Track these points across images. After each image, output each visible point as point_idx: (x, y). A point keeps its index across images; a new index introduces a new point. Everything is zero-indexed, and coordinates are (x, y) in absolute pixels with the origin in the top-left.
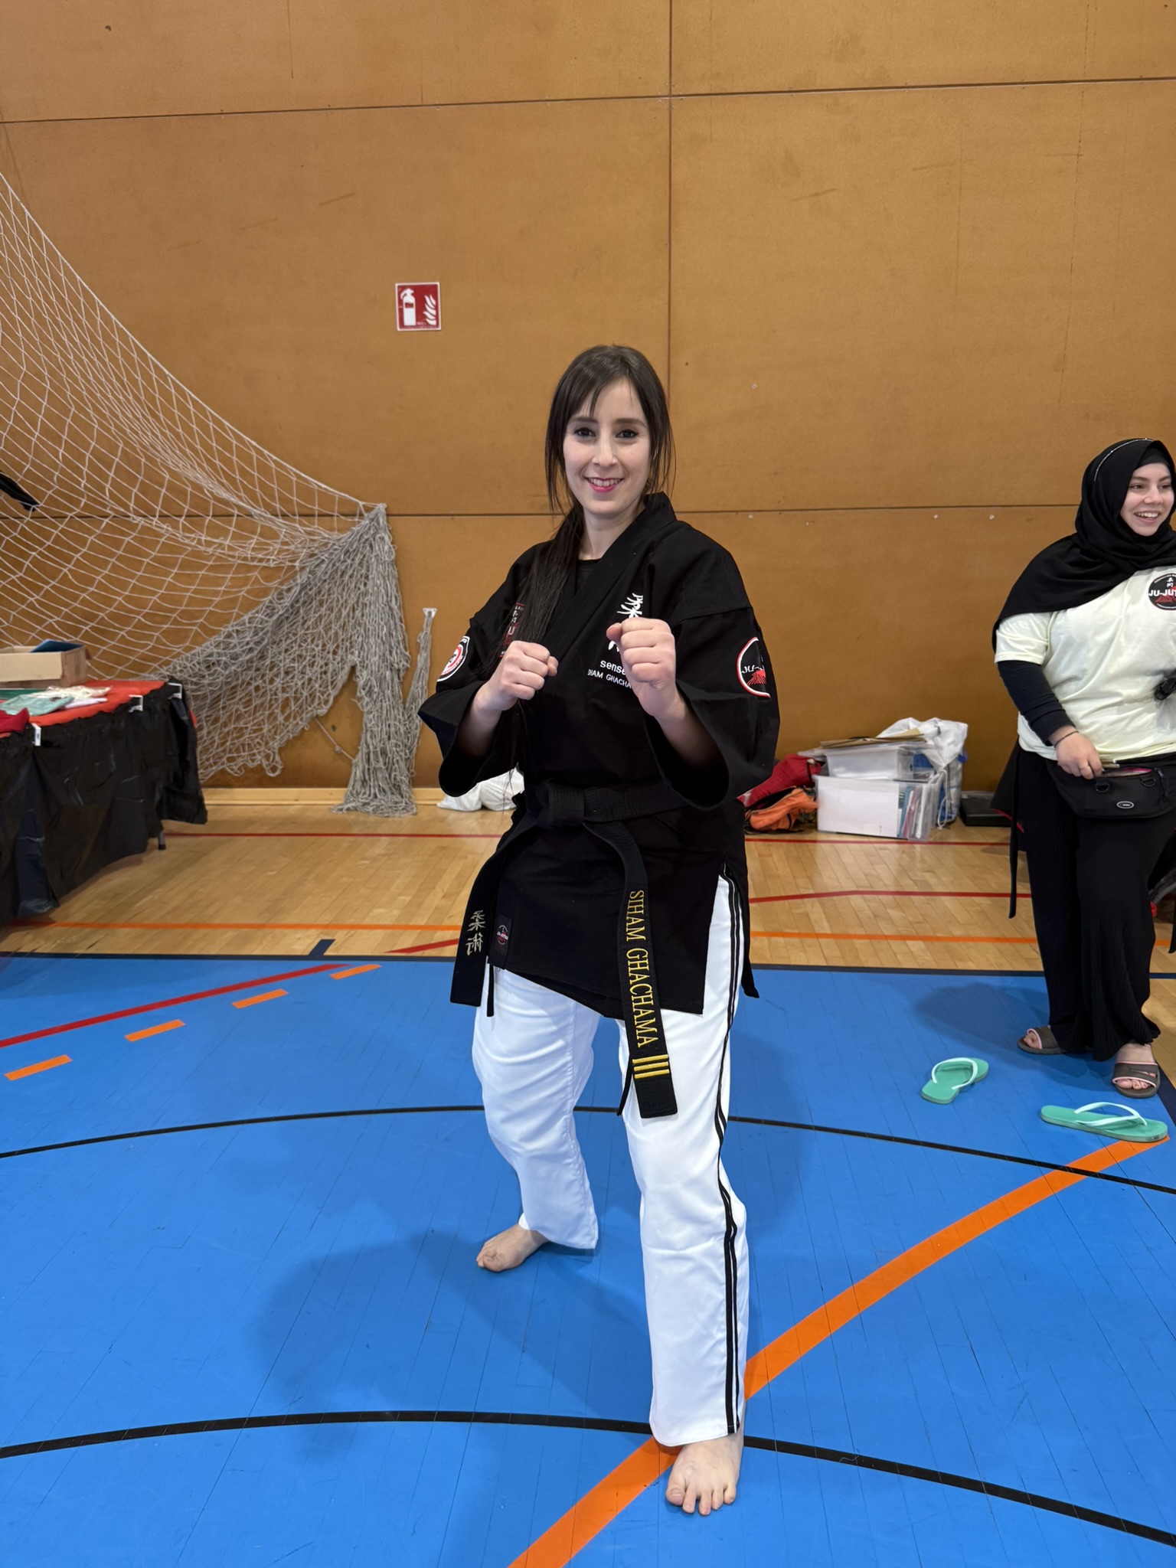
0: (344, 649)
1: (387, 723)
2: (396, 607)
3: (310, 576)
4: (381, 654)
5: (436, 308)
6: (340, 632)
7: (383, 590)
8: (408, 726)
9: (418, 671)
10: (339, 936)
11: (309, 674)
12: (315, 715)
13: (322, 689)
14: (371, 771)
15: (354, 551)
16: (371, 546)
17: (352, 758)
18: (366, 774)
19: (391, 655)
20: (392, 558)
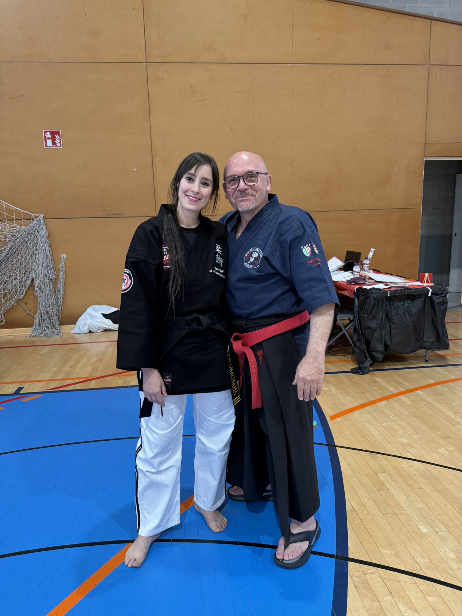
0: (29, 272)
1: (48, 300)
2: (49, 255)
3: (13, 243)
4: (44, 273)
5: (60, 139)
6: (27, 265)
7: (44, 248)
8: (57, 301)
9: (60, 279)
10: (26, 385)
11: (14, 282)
12: (18, 299)
13: (20, 288)
14: (42, 320)
15: (31, 233)
16: (38, 231)
17: (34, 315)
18: (41, 322)
19: (48, 274)
20: (47, 235)
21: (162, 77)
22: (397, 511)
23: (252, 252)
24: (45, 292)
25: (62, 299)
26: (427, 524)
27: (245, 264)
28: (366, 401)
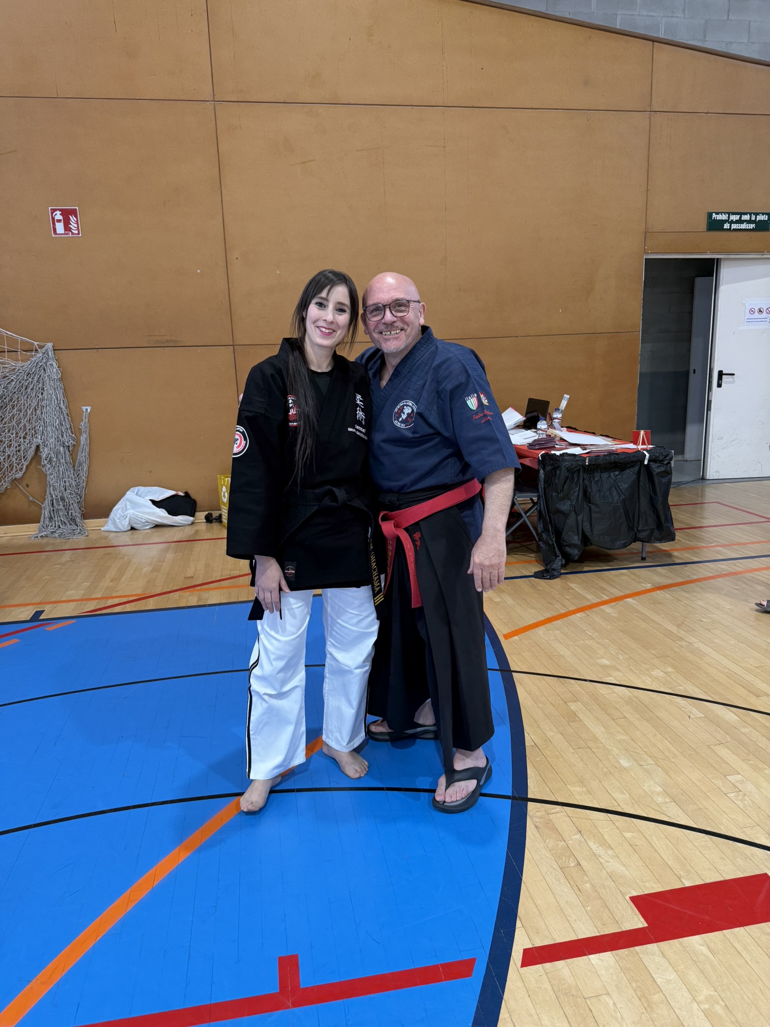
0: (31, 435)
1: (64, 480)
2: (64, 407)
3: (4, 390)
4: (56, 437)
5: (77, 223)
6: (27, 425)
7: (54, 397)
8: (77, 481)
9: (82, 446)
10: (47, 608)
11: (8, 452)
12: (14, 478)
13: (17, 461)
14: (55, 511)
15: (33, 373)
16: (44, 370)
17: (41, 504)
18: (52, 514)
19: (63, 437)
20: (59, 376)
21: (240, 125)
22: (591, 744)
23: (404, 406)
24: (58, 466)
25: (85, 478)
26: (629, 758)
27: (396, 422)
28: (555, 614)
